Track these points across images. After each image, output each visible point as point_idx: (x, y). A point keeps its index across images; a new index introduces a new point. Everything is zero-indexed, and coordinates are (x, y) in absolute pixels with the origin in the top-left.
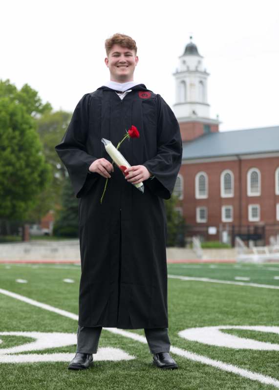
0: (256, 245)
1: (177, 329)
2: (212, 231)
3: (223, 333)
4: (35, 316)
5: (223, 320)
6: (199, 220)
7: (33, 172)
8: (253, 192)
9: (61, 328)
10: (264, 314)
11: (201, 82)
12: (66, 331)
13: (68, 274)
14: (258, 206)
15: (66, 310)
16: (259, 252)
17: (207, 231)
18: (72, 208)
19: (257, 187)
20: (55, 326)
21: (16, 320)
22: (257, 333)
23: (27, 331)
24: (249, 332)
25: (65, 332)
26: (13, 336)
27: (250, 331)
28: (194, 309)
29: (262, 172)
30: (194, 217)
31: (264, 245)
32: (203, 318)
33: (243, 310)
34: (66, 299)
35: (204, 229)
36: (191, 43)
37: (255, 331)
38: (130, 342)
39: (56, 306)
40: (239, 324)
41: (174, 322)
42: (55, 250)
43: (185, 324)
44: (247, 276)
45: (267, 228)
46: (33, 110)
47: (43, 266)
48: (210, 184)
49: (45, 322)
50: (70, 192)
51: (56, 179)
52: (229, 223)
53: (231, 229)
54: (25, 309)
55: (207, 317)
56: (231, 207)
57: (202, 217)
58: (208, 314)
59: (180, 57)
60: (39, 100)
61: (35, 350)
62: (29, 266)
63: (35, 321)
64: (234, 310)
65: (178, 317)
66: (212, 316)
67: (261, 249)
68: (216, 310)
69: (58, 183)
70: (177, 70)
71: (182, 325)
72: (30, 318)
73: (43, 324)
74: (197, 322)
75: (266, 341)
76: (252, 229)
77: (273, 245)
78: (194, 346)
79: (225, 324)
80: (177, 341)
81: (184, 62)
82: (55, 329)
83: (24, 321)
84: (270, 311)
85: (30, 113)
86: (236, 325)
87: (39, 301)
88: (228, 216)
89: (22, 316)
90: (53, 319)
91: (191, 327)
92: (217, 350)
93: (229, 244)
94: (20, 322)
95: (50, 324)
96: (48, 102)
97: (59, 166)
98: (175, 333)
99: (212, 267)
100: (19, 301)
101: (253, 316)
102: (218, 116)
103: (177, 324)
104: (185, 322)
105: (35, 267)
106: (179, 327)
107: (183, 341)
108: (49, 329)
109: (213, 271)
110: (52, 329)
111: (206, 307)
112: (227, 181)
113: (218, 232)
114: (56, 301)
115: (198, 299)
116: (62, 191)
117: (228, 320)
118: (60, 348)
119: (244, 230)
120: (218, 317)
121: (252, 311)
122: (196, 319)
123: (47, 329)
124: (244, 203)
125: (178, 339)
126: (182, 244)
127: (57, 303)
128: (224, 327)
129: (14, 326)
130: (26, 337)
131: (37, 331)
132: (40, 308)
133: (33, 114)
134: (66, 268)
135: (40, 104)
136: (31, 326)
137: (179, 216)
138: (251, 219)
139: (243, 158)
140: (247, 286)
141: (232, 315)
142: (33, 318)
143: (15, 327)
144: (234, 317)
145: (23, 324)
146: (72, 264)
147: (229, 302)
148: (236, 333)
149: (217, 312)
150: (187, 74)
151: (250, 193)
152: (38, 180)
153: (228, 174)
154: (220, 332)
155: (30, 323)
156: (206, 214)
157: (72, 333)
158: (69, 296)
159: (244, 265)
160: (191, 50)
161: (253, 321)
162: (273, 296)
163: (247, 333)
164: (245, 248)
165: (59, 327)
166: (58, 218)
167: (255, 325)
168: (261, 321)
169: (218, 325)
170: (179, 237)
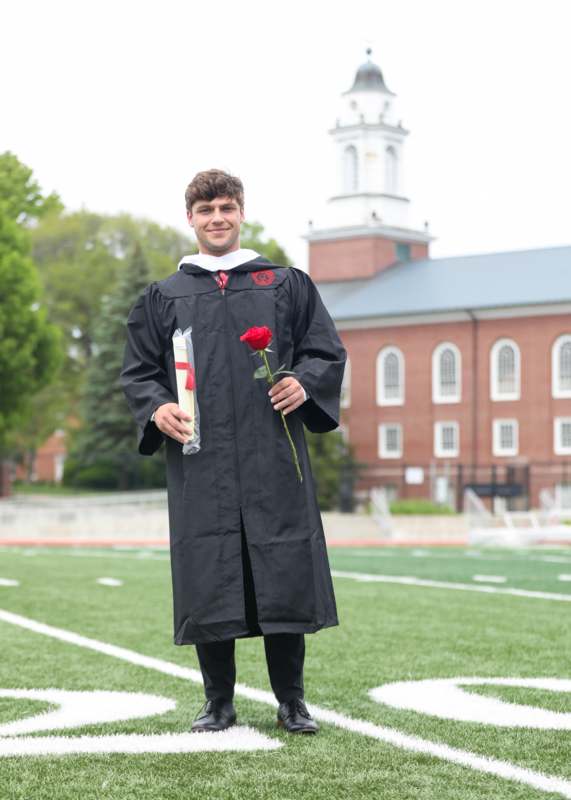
0: (510, 508)
1: (365, 684)
2: (414, 476)
3: (467, 693)
4: (47, 656)
5: (460, 665)
6: (384, 453)
7: (20, 346)
8: (502, 391)
9: (110, 681)
10: (549, 653)
11: (390, 149)
12: (123, 688)
13: (107, 567)
14: (514, 423)
15: (115, 644)
16: (517, 524)
17: (403, 477)
18: (105, 425)
19: (512, 380)
20: (97, 678)
21: (6, 664)
22: (541, 693)
23: (38, 688)
24: (523, 693)
25: (120, 691)
26: (8, 700)
27: (523, 688)
28: (395, 641)
29: (523, 346)
30: (375, 446)
31: (528, 508)
32: (417, 662)
33: (501, 644)
34: (111, 619)
35: (397, 472)
36: (369, 62)
37: (534, 690)
38: (267, 710)
39: (91, 636)
40: (499, 675)
41: (355, 669)
42: (69, 518)
43: (379, 674)
44: (501, 574)
45: (534, 470)
46: (23, 210)
47: (47, 552)
48: (409, 373)
49: (71, 670)
50: (103, 390)
51: (70, 362)
52: (451, 459)
53: (455, 472)
54: (23, 640)
55: (426, 660)
56: (455, 426)
57: (391, 446)
58: (428, 653)
59: (344, 94)
60: (35, 188)
61: (61, 727)
62: (16, 550)
63: (50, 666)
64: (482, 645)
65: (361, 659)
66: (437, 658)
67: (520, 516)
68: (442, 645)
69: (76, 369)
70: (338, 121)
71: (373, 676)
72: (38, 659)
73: (70, 674)
74: (406, 670)
75: (563, 711)
76: (501, 472)
77: (548, 508)
78: (406, 719)
79: (466, 675)
80: (368, 709)
81: (354, 104)
82: (97, 683)
83: (26, 667)
84: (562, 648)
85: (16, 216)
86: (492, 676)
87: (51, 624)
88: (447, 445)
89: (19, 656)
90: (88, 663)
91: (395, 680)
92: (459, 728)
93: (452, 506)
94: (18, 670)
95: (84, 673)
96: (54, 191)
97: (77, 333)
98: (362, 692)
99: (419, 554)
100: (7, 625)
101: (526, 657)
102: (426, 224)
103: (363, 673)
104: (379, 669)
105: (29, 553)
106: (368, 680)
107: (384, 710)
108: (84, 682)
109: (422, 562)
110: (90, 682)
111: (420, 639)
112: (447, 367)
113: (427, 478)
114: (89, 625)
115: (400, 622)
116: (83, 388)
117: (471, 665)
118: (115, 723)
119: (483, 476)
120: (450, 660)
121: (523, 647)
122: (402, 664)
123: (79, 683)
124: (483, 415)
125: (370, 706)
126: (348, 506)
127: (91, 629)
128: (468, 681)
129: (6, 676)
130: (37, 701)
131: (58, 687)
132: (55, 640)
133: (22, 217)
134: (99, 554)
135: (38, 197)
136: (43, 677)
137: (341, 443)
138: (498, 450)
139: (481, 316)
140: (502, 595)
141: (480, 655)
142: (45, 660)
143: (8, 680)
144: (486, 660)
145: (26, 673)
146: (108, 547)
147: (470, 628)
148: (496, 693)
149: (445, 649)
150: (359, 132)
151: (497, 394)
152: (33, 362)
153: (448, 351)
154: (461, 691)
155: (39, 670)
156: (400, 439)
157: (135, 691)
158: (116, 613)
159: (488, 551)
160: (370, 78)
161: (528, 668)
162: (563, 615)
163: (518, 693)
164: (487, 515)
165: (105, 679)
166: (75, 447)
167: (534, 676)
168: (544, 668)
169: (453, 676)
170: (344, 488)
